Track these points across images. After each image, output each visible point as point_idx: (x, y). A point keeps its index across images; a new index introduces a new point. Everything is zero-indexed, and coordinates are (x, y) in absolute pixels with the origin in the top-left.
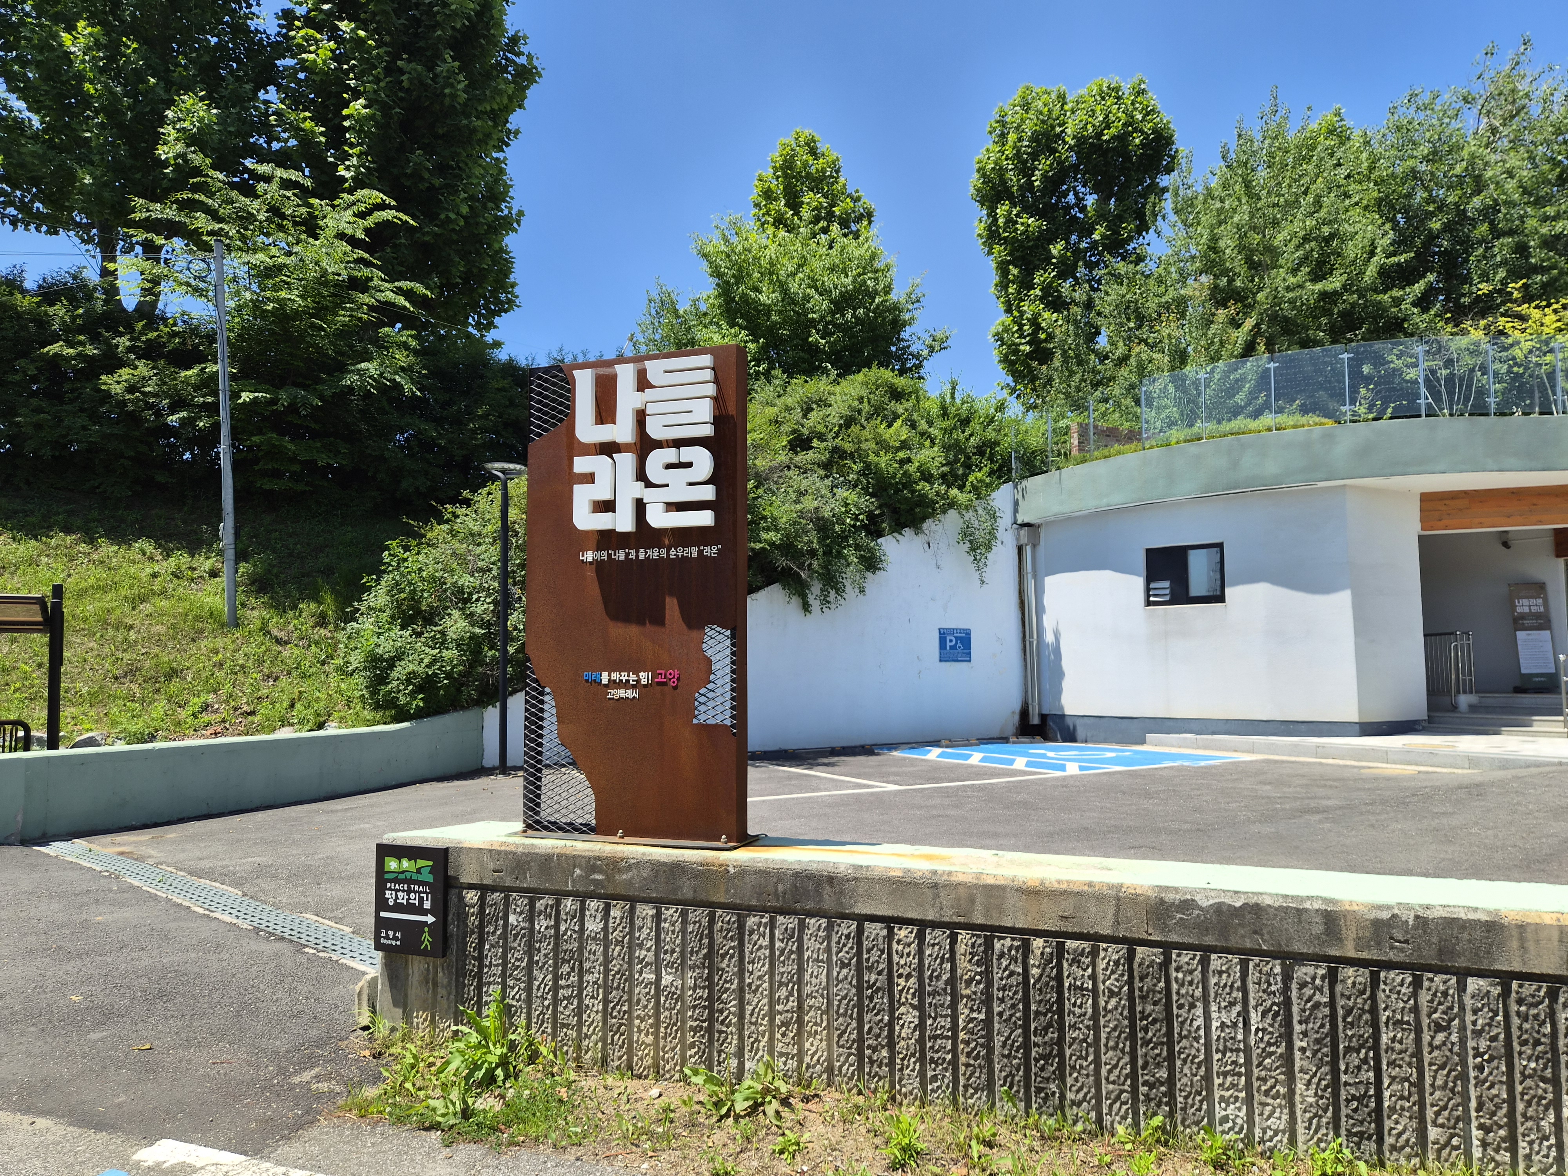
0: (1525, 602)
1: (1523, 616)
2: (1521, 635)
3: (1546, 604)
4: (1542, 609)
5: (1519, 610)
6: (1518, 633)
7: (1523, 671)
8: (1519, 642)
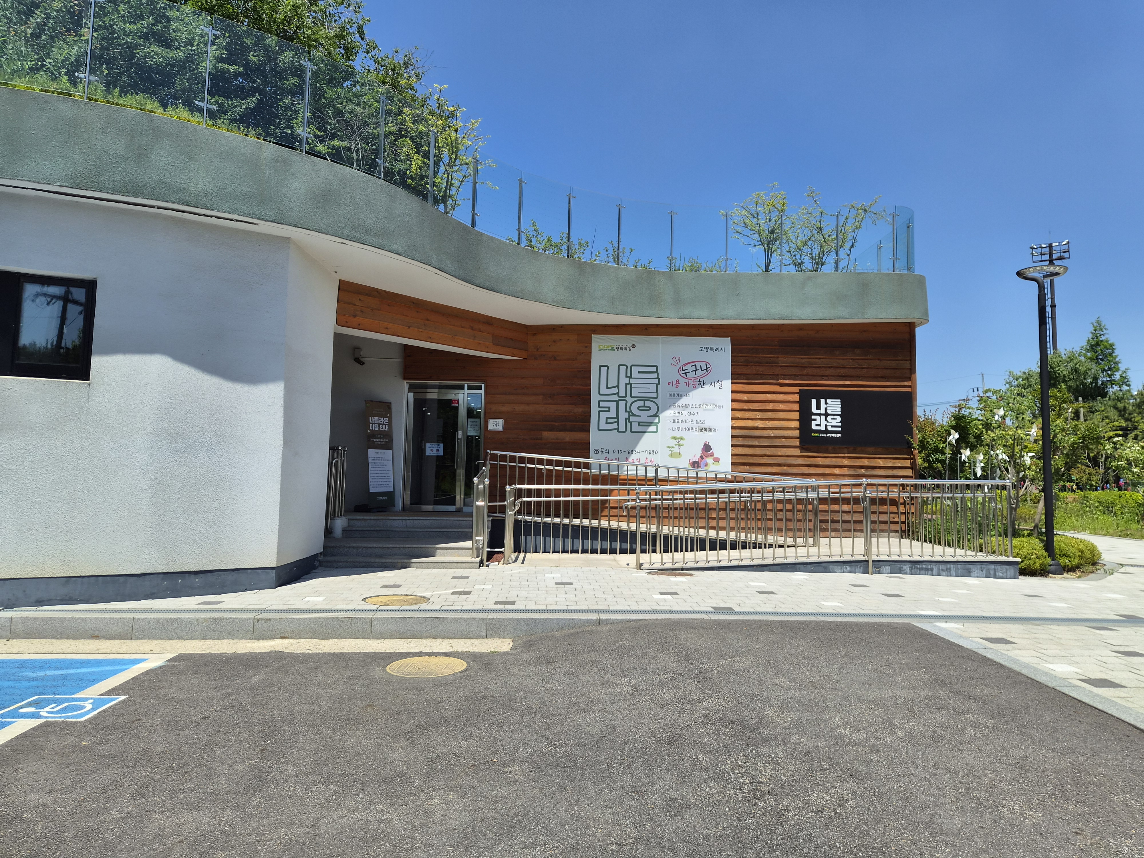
0: (376, 420)
1: (374, 434)
2: (371, 452)
3: (390, 424)
4: (387, 429)
5: (371, 427)
6: (370, 450)
7: (372, 490)
8: (370, 461)
